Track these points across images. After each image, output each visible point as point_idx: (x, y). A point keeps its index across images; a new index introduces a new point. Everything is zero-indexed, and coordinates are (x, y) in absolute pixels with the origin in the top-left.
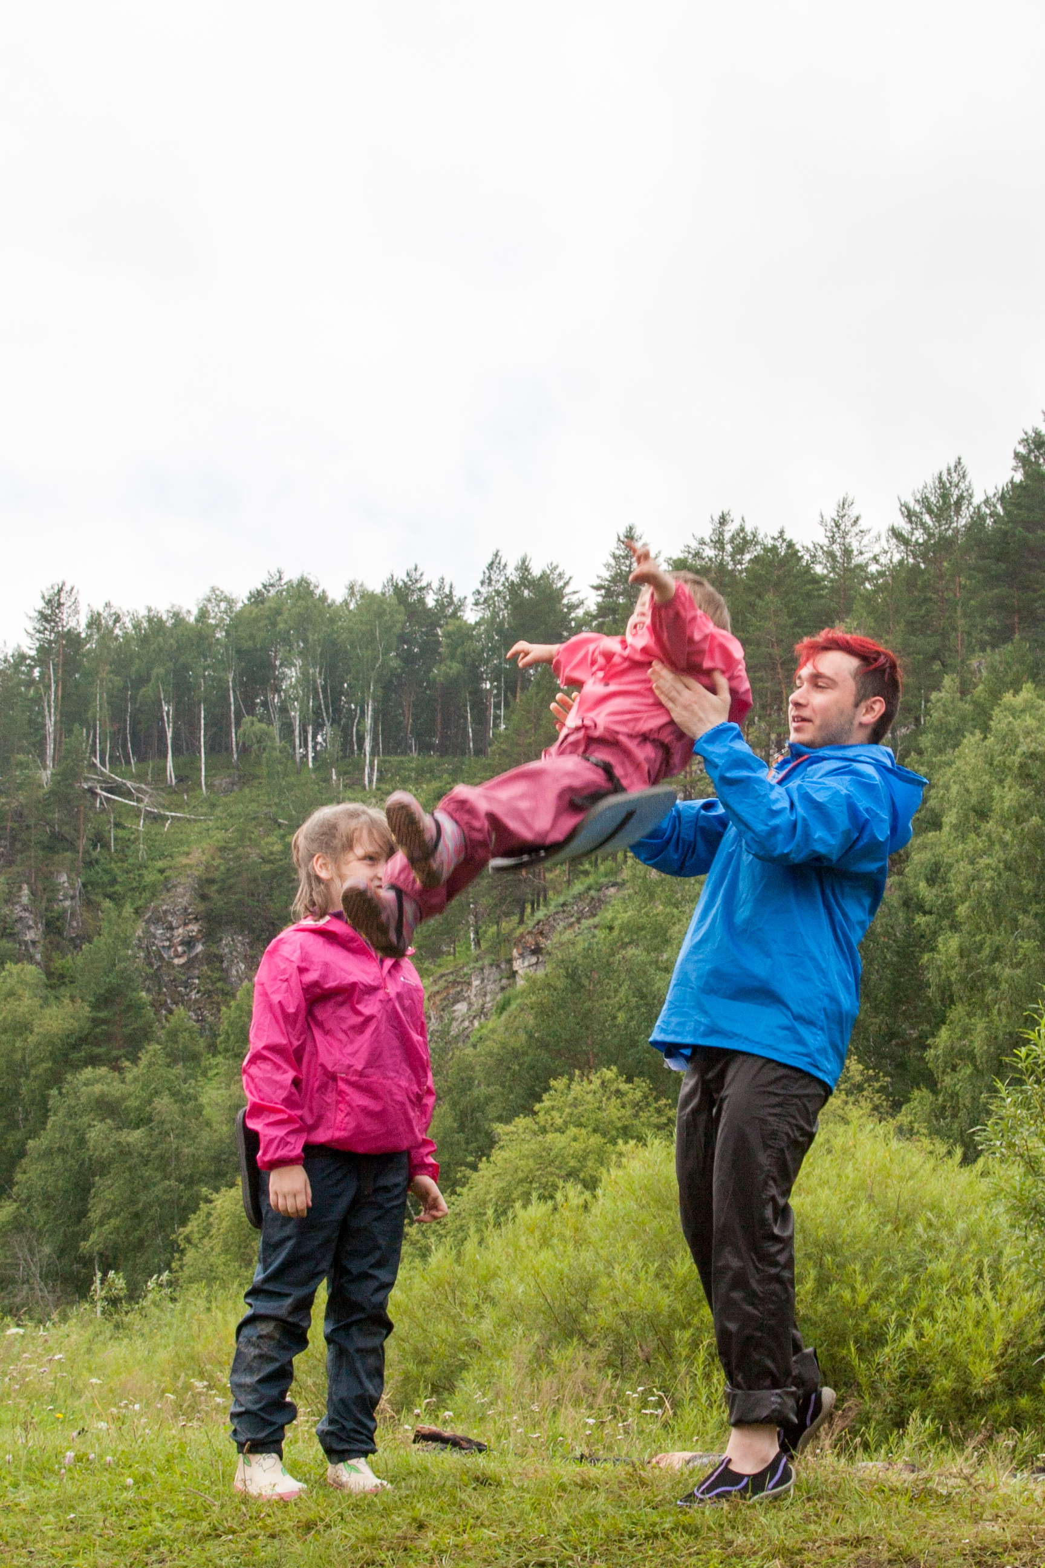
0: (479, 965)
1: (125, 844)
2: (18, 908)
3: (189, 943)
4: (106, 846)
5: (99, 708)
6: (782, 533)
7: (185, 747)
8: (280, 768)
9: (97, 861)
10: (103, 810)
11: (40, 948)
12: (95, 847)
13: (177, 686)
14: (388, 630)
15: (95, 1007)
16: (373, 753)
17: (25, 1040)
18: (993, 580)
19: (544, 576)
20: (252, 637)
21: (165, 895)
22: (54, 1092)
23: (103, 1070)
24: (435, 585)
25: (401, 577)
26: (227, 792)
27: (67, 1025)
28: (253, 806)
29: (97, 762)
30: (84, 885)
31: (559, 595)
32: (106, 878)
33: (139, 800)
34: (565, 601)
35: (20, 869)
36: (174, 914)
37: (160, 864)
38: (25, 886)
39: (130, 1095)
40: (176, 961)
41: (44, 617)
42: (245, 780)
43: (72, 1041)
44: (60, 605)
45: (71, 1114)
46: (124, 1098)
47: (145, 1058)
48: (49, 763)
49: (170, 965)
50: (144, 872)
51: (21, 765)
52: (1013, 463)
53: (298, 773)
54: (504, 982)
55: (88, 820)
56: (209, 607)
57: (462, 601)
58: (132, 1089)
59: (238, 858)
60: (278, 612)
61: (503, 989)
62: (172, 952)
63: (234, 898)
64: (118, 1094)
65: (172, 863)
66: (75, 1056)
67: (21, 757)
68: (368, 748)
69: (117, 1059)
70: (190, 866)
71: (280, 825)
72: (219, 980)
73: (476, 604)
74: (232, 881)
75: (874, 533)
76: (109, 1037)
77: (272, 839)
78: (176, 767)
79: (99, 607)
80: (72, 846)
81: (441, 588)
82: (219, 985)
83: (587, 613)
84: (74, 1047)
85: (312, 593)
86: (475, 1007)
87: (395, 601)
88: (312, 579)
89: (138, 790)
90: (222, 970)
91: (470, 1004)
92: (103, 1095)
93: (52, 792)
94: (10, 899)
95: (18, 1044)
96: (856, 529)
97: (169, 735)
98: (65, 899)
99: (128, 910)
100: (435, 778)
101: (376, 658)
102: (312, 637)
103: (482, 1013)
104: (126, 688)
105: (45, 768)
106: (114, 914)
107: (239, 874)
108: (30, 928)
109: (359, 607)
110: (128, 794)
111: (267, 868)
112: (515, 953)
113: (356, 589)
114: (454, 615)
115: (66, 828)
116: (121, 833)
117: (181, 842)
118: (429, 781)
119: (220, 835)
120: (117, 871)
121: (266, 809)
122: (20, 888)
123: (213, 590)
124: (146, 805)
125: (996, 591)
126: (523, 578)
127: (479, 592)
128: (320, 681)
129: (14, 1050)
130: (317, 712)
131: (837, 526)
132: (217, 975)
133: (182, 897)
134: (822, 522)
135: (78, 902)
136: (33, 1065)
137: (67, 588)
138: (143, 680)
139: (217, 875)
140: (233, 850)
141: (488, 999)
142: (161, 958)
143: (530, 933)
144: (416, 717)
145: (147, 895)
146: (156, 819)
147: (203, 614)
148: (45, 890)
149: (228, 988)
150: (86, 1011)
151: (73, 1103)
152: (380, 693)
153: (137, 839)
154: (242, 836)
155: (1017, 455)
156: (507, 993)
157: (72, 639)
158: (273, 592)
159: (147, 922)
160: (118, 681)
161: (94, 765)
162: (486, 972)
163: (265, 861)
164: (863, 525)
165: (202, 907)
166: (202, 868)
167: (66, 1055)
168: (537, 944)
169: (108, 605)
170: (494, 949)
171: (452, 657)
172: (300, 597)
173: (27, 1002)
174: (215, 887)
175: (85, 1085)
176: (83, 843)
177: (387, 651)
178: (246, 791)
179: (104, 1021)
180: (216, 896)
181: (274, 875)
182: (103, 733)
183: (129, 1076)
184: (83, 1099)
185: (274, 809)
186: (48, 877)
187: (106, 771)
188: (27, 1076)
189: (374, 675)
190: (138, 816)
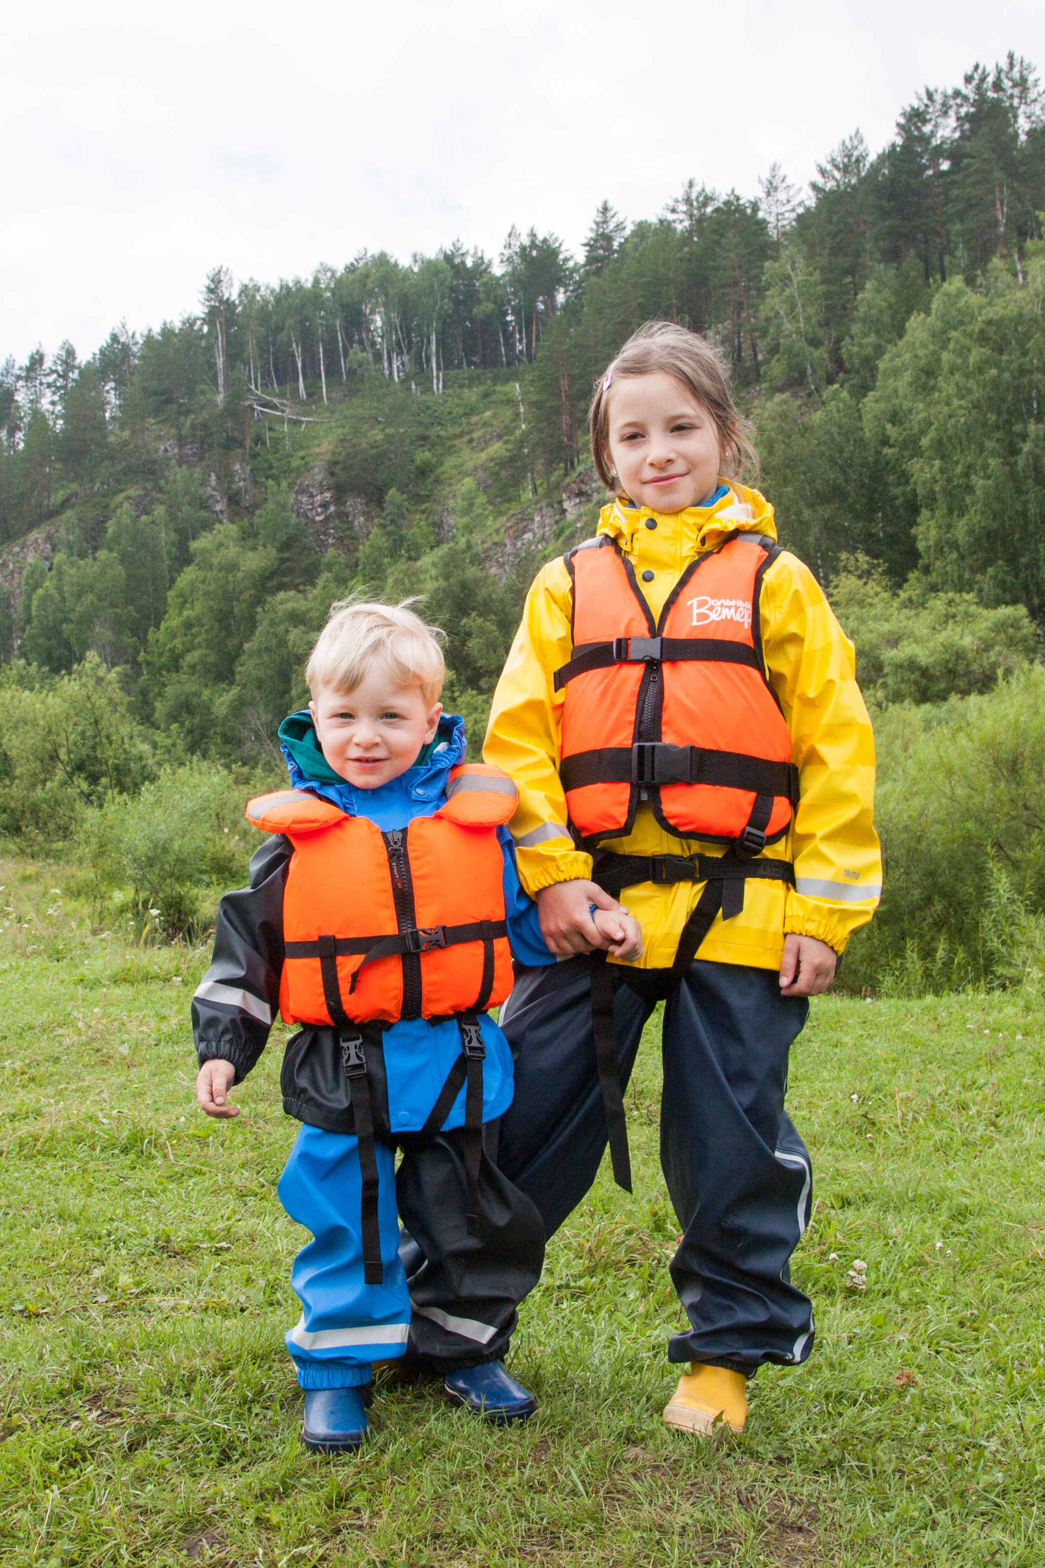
0: (539, 506)
1: (276, 441)
2: (209, 489)
3: (325, 505)
4: (264, 443)
5: (251, 349)
6: (733, 191)
7: (312, 374)
8: (377, 383)
9: (259, 454)
10: (259, 420)
11: (226, 515)
12: (256, 445)
13: (302, 332)
14: (442, 283)
15: (280, 550)
16: (438, 369)
17: (235, 576)
18: (886, 214)
19: (545, 241)
20: (350, 295)
21: (307, 474)
22: (259, 609)
23: (292, 593)
24: (472, 252)
25: (448, 248)
26: (341, 401)
27: (263, 564)
28: (360, 411)
29: (253, 387)
30: (252, 471)
31: (554, 253)
32: (266, 465)
33: (283, 411)
34: (561, 257)
35: (209, 463)
36: (313, 486)
37: (301, 454)
38: (213, 474)
39: (312, 609)
40: (318, 518)
41: (211, 291)
42: (352, 393)
43: (267, 574)
44: (220, 281)
45: (273, 623)
46: (308, 611)
47: (320, 582)
48: (221, 389)
49: (314, 521)
50: (291, 459)
51: (203, 392)
52: (896, 130)
53: (388, 386)
54: (557, 517)
55: (250, 426)
56: (320, 276)
57: (490, 262)
58: (313, 604)
59: (354, 446)
60: (367, 276)
61: (557, 522)
62: (314, 512)
63: (353, 473)
64: (304, 609)
65: (310, 452)
66: (269, 584)
67: (203, 387)
68: (434, 366)
69: (297, 585)
70: (321, 453)
71: (380, 422)
72: (347, 529)
73: (502, 262)
74: (351, 461)
75: (797, 187)
76: (291, 571)
77: (375, 432)
78: (306, 387)
79: (246, 281)
80: (242, 445)
81: (475, 253)
82: (347, 532)
83: (576, 264)
84: (269, 578)
85: (388, 262)
86: (538, 535)
87: (444, 263)
88: (388, 251)
89: (282, 404)
90: (348, 522)
91: (534, 534)
92: (294, 610)
93: (226, 410)
94: (204, 483)
95: (230, 579)
96: (784, 185)
97: (300, 365)
98: (240, 481)
99: (284, 484)
100: (481, 383)
101: (436, 303)
102: (392, 292)
103: (543, 539)
104: (268, 336)
105: (219, 393)
106: (275, 488)
107: (356, 456)
108: (218, 502)
109: (421, 269)
110: (274, 407)
111: (374, 451)
112: (564, 496)
113: (418, 258)
114: (485, 270)
115: (236, 434)
116: (273, 434)
117: (314, 438)
118: (477, 386)
119: (340, 431)
120: (273, 460)
121: (368, 412)
122: (209, 476)
123: (322, 264)
124: (288, 414)
125: (887, 223)
126: (533, 242)
127: (503, 254)
128: (397, 321)
129: (228, 582)
130: (398, 343)
131: (771, 183)
132: (345, 526)
133: (318, 474)
134: (760, 182)
135: (249, 483)
136: (241, 593)
137: (224, 269)
138: (279, 329)
139: (340, 459)
140: (349, 441)
141: (547, 529)
142: (307, 517)
143: (574, 482)
144: (464, 342)
145: (294, 475)
146: (296, 423)
147: (317, 281)
148: (227, 475)
149: (353, 534)
150: (274, 553)
151: (274, 616)
152: (440, 328)
153: (284, 437)
154: (356, 431)
155: (898, 125)
156: (561, 525)
157: (229, 305)
158: (362, 263)
159: (296, 493)
160: (263, 330)
161: (250, 389)
162: (544, 511)
163: (372, 447)
164: (788, 181)
165: (332, 481)
166: (329, 455)
167: (263, 585)
168: (580, 489)
169: (251, 279)
170: (548, 494)
171: (488, 300)
172: (381, 265)
173: (232, 550)
174: (339, 467)
175: (281, 603)
176: (248, 442)
177: (443, 298)
178: (354, 400)
179: (288, 560)
180: (341, 473)
181: (379, 456)
182: (255, 367)
183: (310, 596)
184: (280, 613)
185: (374, 411)
186: (227, 467)
187: (259, 393)
188: (237, 599)
189: (435, 315)
190: (283, 422)
